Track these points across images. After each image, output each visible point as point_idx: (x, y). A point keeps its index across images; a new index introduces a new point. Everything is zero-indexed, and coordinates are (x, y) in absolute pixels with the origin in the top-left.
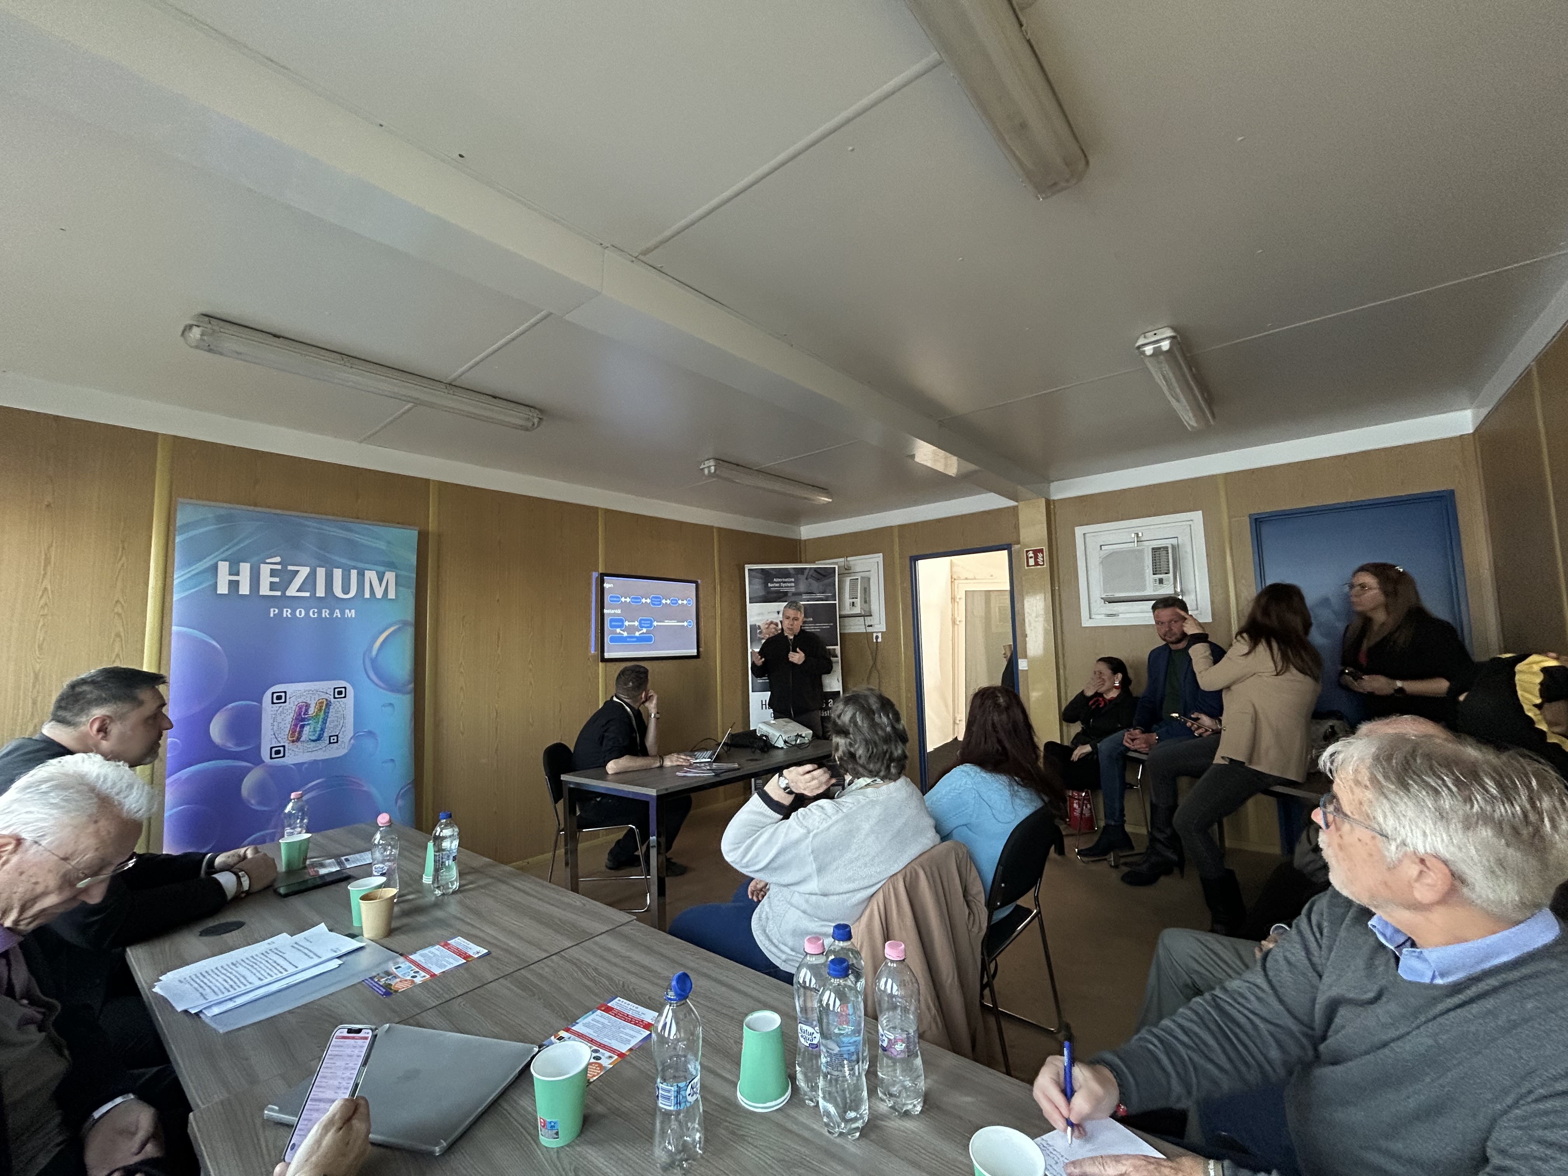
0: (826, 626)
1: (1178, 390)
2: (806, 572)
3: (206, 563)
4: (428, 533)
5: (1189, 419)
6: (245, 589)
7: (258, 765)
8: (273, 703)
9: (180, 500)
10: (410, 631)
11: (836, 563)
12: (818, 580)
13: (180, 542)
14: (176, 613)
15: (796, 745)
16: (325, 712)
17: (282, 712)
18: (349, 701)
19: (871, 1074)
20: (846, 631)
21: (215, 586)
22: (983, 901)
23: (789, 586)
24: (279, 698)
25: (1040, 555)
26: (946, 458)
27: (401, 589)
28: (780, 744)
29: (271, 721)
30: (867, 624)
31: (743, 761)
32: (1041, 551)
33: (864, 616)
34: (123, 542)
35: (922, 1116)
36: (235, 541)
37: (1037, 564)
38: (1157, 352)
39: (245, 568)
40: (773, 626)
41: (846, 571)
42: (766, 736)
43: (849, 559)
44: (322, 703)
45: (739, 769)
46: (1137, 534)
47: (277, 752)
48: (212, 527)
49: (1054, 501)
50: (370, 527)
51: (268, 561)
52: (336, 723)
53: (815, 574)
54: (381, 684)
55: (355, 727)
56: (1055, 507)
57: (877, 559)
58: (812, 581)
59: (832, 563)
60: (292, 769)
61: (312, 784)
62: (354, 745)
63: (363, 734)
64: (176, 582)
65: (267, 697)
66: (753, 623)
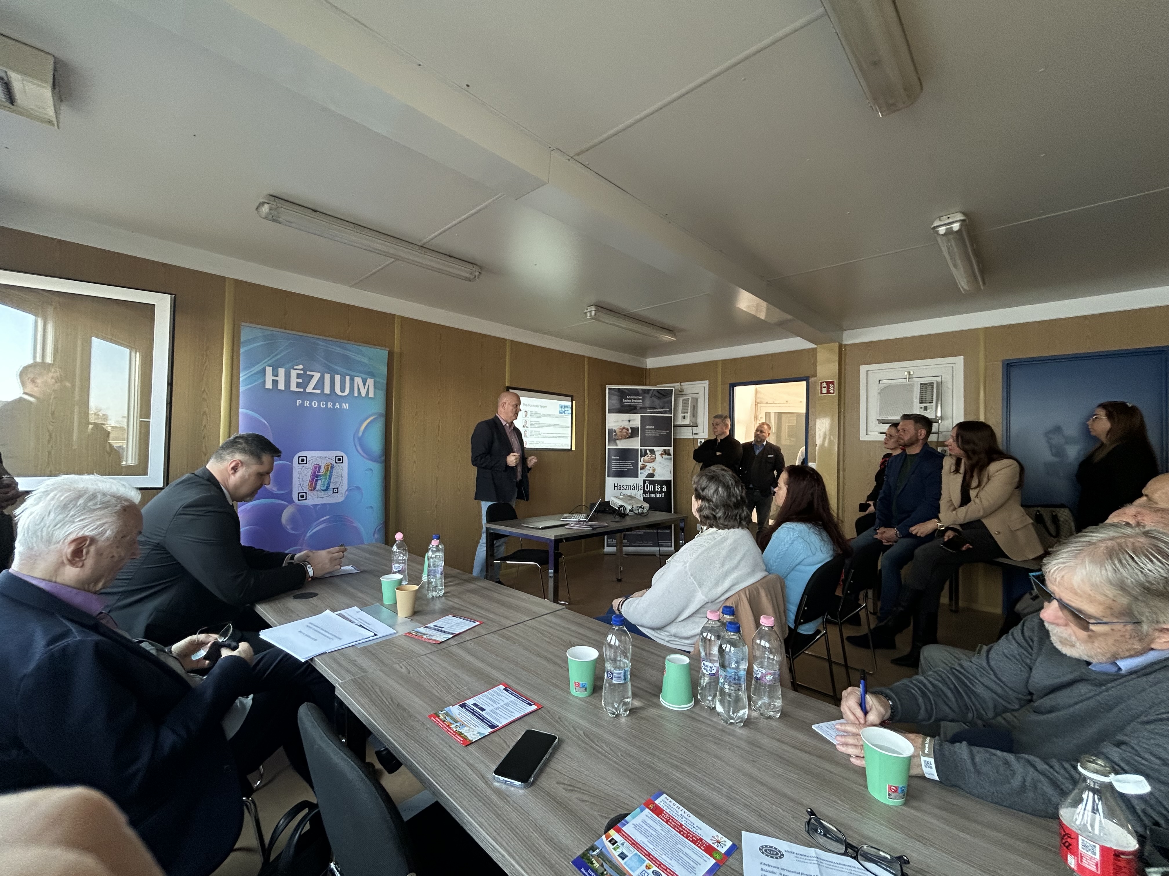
0: (664, 432)
1: (959, 261)
2: (651, 392)
3: (258, 368)
4: (394, 353)
6: (281, 386)
7: (291, 503)
8: (299, 464)
9: (243, 324)
10: (382, 420)
11: (673, 387)
12: (659, 398)
13: (243, 353)
14: (242, 400)
16: (330, 472)
17: (304, 470)
18: (345, 464)
20: (678, 437)
21: (264, 382)
23: (637, 402)
25: (831, 386)
27: (377, 391)
29: (298, 476)
30: (694, 432)
31: (609, 521)
32: (833, 383)
33: (692, 426)
34: (208, 350)
35: (780, 720)
36: (276, 352)
37: (828, 392)
38: (949, 232)
39: (282, 371)
40: (625, 430)
41: (680, 393)
42: (616, 506)
43: (682, 384)
44: (329, 465)
45: (604, 527)
46: (909, 373)
47: (302, 496)
48: (263, 343)
49: (845, 345)
51: (295, 367)
52: (337, 480)
53: (657, 394)
54: (365, 456)
55: (348, 484)
56: (845, 350)
57: (704, 385)
58: (654, 399)
59: (670, 387)
60: (311, 508)
61: (323, 519)
62: (348, 496)
63: (353, 488)
64: (241, 379)
65: (295, 459)
66: (610, 428)
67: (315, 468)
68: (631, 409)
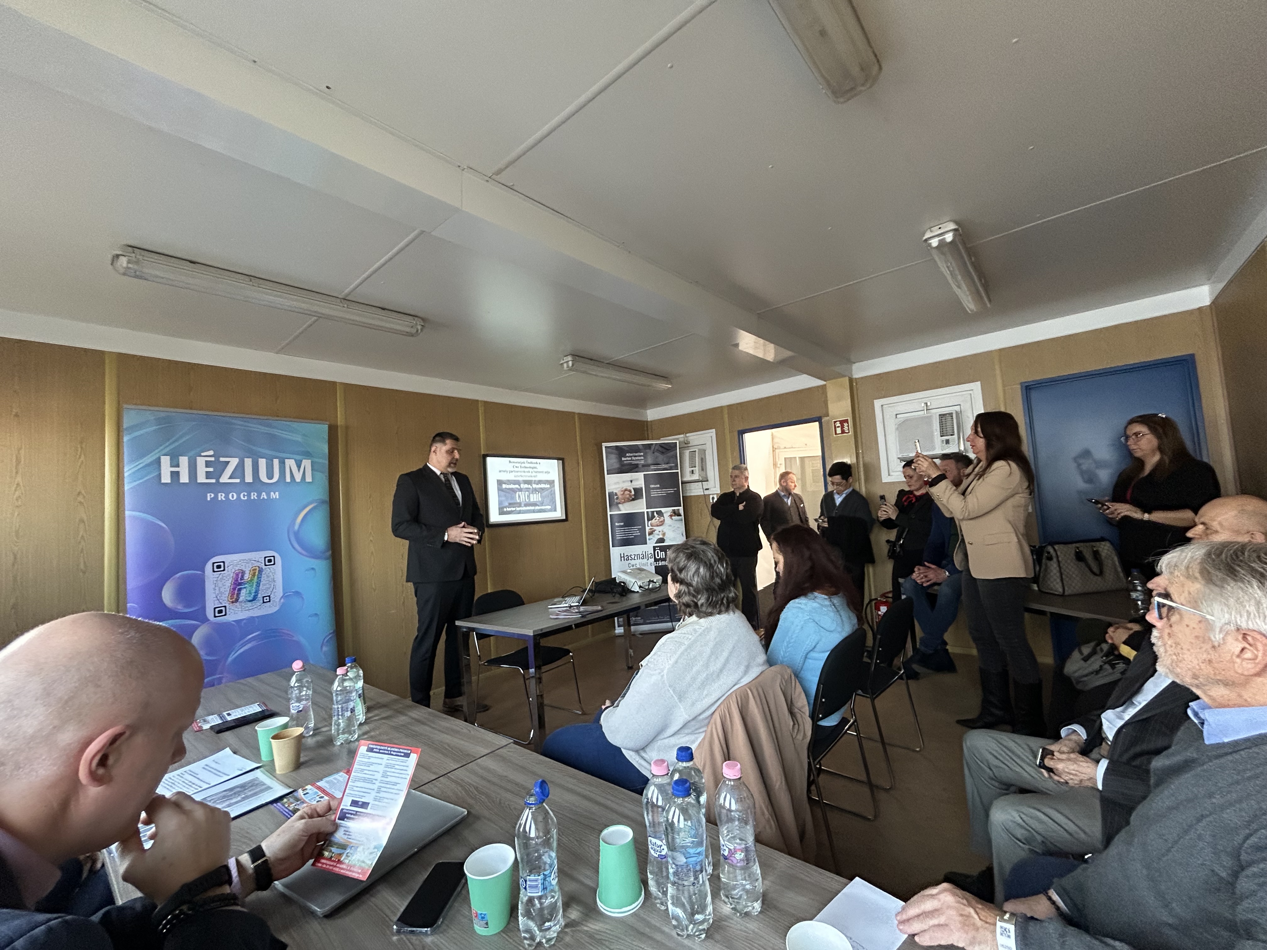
0: (671, 491)
1: (959, 277)
2: (653, 448)
3: (150, 459)
4: (337, 426)
5: (969, 304)
6: (184, 478)
7: (204, 622)
8: (214, 571)
9: (125, 406)
10: (325, 509)
11: (677, 439)
12: (663, 453)
13: (128, 440)
14: (128, 500)
15: (649, 589)
16: (258, 578)
17: (222, 579)
18: (278, 567)
19: (715, 879)
20: (688, 494)
21: (159, 476)
22: (807, 714)
23: (639, 459)
24: (219, 567)
25: (846, 425)
26: (764, 345)
27: (316, 473)
28: (636, 588)
29: (213, 586)
30: (705, 488)
31: (605, 604)
32: (847, 421)
33: (702, 481)
34: (81, 443)
35: (761, 916)
36: (174, 439)
37: (843, 432)
38: (942, 243)
39: (184, 461)
40: (627, 492)
41: (686, 445)
42: (623, 583)
43: (688, 435)
44: (256, 570)
45: (601, 611)
46: (926, 404)
47: (220, 612)
48: (155, 428)
49: (856, 379)
50: (288, 423)
51: (203, 454)
52: (268, 586)
53: (660, 449)
54: (304, 552)
55: (284, 589)
56: (856, 384)
57: (711, 434)
58: (657, 454)
59: (674, 439)
60: (233, 625)
61: (250, 636)
62: (283, 604)
63: (291, 594)
64: (126, 475)
65: (209, 567)
66: (611, 491)
67: (237, 575)
68: (633, 468)
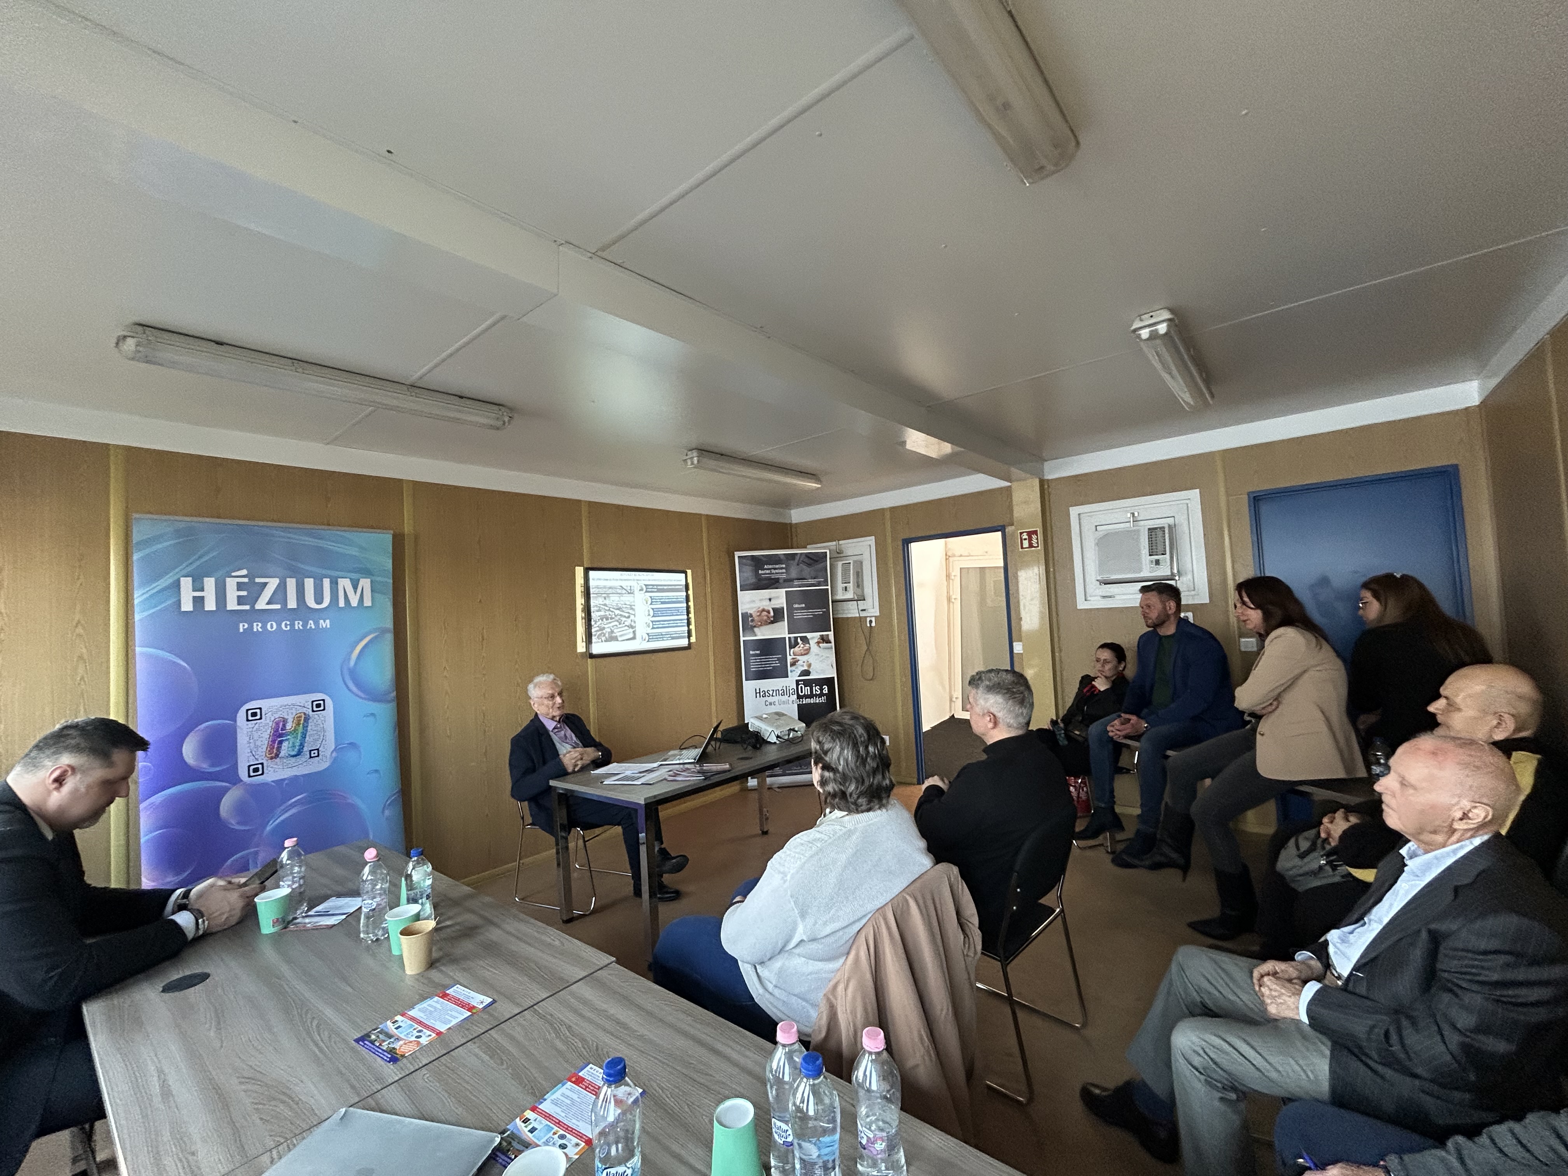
0: (819, 612)
2: (797, 558)
3: (165, 581)
4: (403, 536)
5: (1185, 397)
6: (210, 605)
7: (235, 784)
8: (248, 720)
9: (135, 515)
10: (389, 639)
11: (828, 547)
12: (809, 565)
13: (139, 558)
14: (140, 634)
15: (789, 740)
16: (304, 727)
17: (258, 730)
18: (329, 711)
20: (840, 616)
21: (179, 603)
23: (780, 572)
24: (254, 714)
25: (1034, 537)
27: (376, 595)
28: (773, 739)
29: (247, 739)
30: (860, 608)
31: (733, 760)
32: (1035, 532)
33: (857, 601)
34: (79, 560)
36: (197, 555)
37: (1031, 546)
38: (1154, 336)
39: (210, 583)
40: (765, 613)
41: (838, 554)
42: (758, 731)
43: (841, 542)
44: (300, 717)
45: (727, 770)
46: (1133, 514)
47: (256, 770)
48: (172, 542)
49: (1048, 480)
50: (342, 533)
51: (233, 574)
52: (316, 737)
53: (806, 560)
54: (360, 693)
55: (336, 739)
56: (1049, 486)
57: (869, 543)
58: (803, 566)
59: (824, 548)
60: (272, 785)
61: (293, 800)
62: (335, 759)
63: (345, 746)
64: (136, 602)
65: (241, 714)
66: (744, 611)
67: (277, 724)
68: (772, 583)
